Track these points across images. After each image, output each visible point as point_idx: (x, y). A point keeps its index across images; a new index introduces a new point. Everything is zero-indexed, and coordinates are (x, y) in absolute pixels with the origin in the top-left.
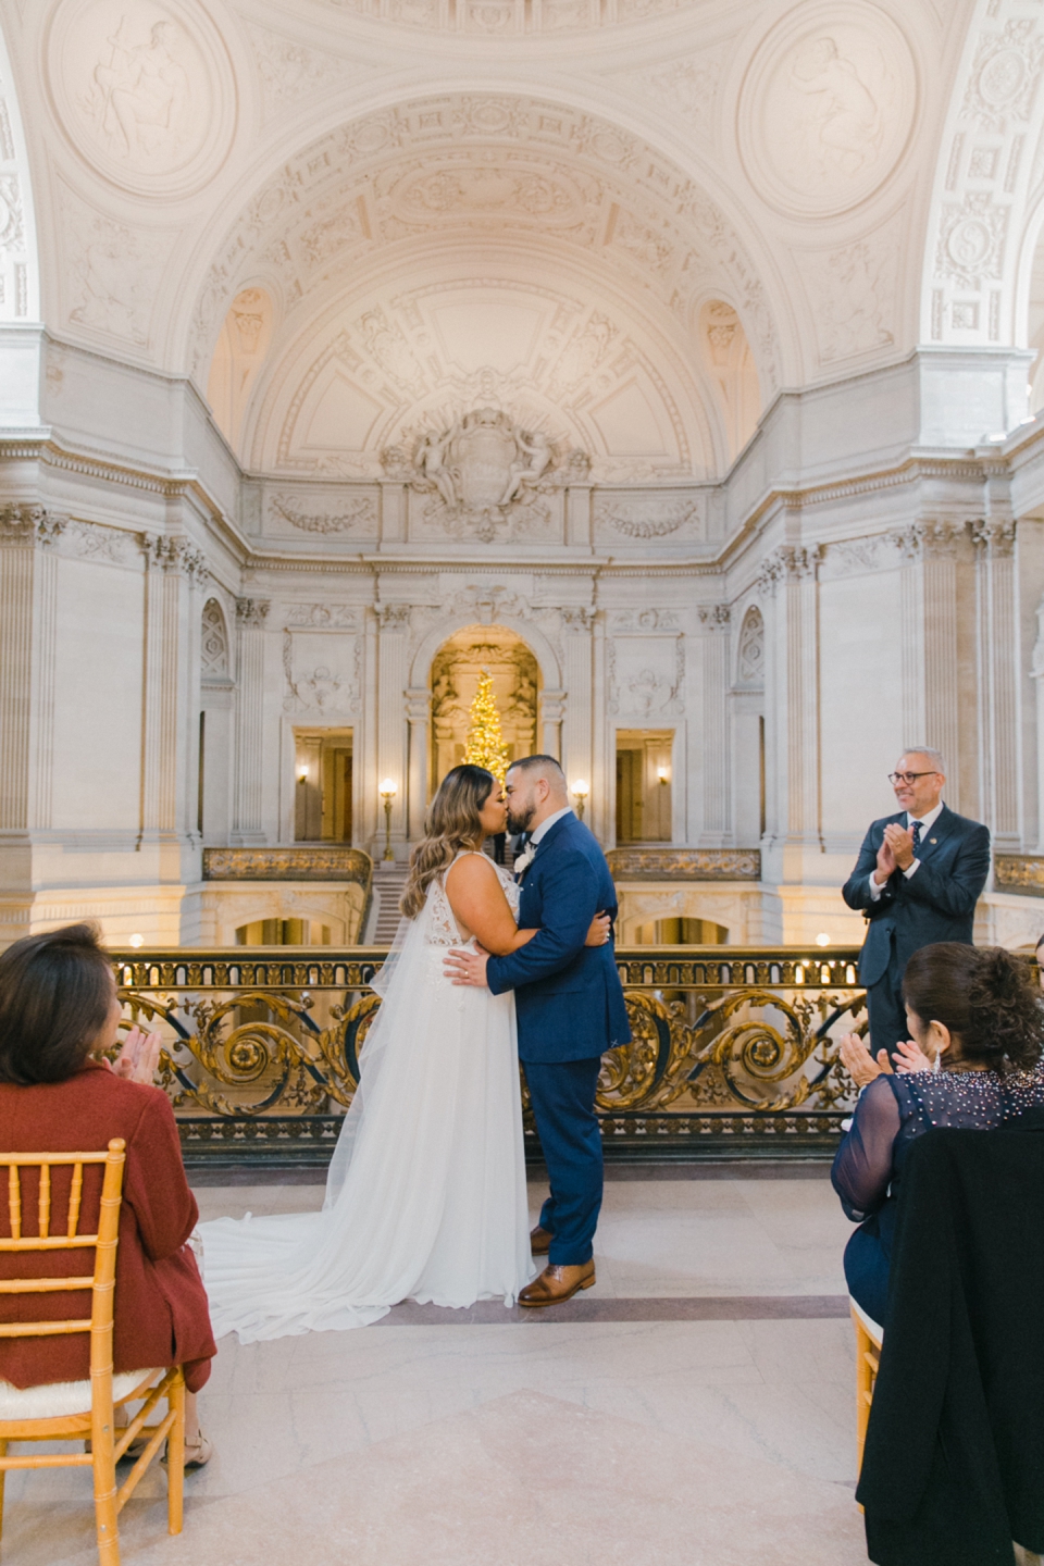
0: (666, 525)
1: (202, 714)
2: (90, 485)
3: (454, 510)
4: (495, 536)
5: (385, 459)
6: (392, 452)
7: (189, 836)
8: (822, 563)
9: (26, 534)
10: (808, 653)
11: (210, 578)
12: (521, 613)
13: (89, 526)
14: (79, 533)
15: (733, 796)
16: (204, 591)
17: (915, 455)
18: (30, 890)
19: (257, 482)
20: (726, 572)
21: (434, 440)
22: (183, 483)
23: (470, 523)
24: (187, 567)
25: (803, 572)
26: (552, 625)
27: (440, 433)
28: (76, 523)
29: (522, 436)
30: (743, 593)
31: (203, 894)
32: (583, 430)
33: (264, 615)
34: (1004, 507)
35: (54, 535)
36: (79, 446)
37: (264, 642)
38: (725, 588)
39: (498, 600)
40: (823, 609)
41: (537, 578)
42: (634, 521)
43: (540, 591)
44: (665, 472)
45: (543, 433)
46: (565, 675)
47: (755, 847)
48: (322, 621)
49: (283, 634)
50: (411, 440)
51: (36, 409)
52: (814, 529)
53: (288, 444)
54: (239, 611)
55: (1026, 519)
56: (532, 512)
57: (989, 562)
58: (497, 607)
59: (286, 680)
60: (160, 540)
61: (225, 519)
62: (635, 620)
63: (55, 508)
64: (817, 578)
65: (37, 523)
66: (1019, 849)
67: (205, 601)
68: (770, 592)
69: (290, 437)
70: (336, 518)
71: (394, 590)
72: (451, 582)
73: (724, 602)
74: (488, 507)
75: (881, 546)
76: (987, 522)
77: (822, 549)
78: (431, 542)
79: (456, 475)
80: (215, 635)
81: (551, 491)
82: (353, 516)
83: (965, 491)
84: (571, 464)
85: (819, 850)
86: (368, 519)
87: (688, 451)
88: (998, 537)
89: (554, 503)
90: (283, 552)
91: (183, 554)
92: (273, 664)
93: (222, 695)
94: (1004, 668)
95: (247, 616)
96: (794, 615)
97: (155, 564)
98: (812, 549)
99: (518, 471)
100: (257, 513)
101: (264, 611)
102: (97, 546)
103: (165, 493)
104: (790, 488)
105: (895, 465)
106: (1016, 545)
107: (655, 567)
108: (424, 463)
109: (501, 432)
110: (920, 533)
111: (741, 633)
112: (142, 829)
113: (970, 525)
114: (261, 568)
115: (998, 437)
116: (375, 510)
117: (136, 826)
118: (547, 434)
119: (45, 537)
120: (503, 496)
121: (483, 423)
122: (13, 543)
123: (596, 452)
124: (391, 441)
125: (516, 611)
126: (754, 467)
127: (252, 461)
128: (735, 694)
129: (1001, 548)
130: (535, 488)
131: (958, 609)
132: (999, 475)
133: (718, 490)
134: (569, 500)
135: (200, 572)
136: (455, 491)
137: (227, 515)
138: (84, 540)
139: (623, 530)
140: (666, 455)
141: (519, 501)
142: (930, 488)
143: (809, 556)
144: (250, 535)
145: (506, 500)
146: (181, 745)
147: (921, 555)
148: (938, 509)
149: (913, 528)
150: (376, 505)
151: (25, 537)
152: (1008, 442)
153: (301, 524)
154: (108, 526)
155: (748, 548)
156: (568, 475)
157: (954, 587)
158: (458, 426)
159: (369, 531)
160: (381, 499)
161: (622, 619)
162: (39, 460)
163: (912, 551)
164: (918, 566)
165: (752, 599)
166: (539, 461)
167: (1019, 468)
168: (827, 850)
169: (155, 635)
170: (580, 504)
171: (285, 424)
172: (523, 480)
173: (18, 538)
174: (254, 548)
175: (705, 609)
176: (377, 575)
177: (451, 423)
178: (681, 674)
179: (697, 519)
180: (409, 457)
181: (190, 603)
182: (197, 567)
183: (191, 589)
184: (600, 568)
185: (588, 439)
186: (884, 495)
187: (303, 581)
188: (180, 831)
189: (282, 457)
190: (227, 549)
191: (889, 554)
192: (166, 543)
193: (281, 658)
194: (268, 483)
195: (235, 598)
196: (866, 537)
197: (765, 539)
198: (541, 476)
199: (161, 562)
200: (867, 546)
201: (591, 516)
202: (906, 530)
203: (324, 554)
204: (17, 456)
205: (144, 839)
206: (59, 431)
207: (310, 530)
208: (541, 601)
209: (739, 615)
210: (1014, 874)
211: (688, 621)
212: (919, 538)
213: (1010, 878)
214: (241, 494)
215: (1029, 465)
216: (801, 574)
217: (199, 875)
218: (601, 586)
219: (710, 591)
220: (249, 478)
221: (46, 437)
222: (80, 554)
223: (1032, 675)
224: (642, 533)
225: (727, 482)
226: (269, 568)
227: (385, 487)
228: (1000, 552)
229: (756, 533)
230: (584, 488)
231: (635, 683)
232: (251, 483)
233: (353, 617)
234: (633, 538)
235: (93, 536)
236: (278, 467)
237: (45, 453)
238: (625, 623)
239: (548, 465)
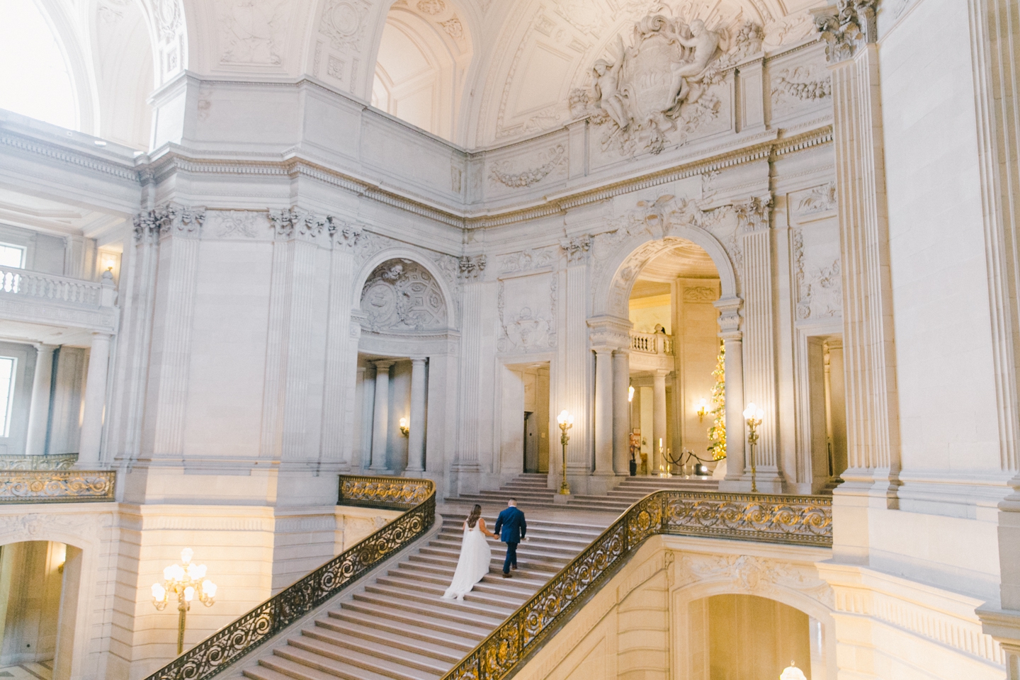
4: (665, 145)
5: (570, 103)
6: (573, 95)
12: (693, 220)
13: (228, 213)
14: (222, 220)
19: (480, 157)
23: (641, 139)
26: (726, 226)
28: (216, 212)
31: (334, 516)
32: (755, 1)
33: (482, 268)
35: (196, 225)
36: (204, 152)
37: (481, 292)
39: (667, 210)
41: (706, 178)
43: (710, 189)
46: (742, 279)
48: (526, 265)
49: (498, 283)
53: (503, 119)
56: (700, 108)
58: (665, 219)
59: (500, 323)
62: (825, 199)
63: (193, 204)
69: (504, 111)
70: (535, 170)
71: (580, 222)
72: (625, 203)
74: (651, 117)
78: (608, 168)
82: (549, 164)
84: (739, 42)
86: (560, 163)
89: (723, 91)
90: (489, 211)
92: (488, 313)
95: (469, 271)
99: (677, 69)
101: (482, 265)
102: (234, 227)
103: (287, 173)
108: (600, 95)
109: (665, 37)
114: (478, 229)
116: (565, 153)
119: (186, 227)
120: (667, 100)
122: (166, 235)
123: (770, 19)
124: (577, 87)
125: (686, 218)
127: (476, 141)
130: (701, 81)
134: (739, 81)
136: (624, 112)
139: (804, 94)
141: (687, 100)
145: (670, 104)
150: (566, 148)
153: (510, 183)
154: (241, 210)
156: (736, 55)
159: (561, 174)
160: (568, 142)
161: (808, 202)
162: (178, 170)
170: (752, 81)
172: (684, 77)
176: (565, 213)
180: (589, 94)
184: (774, 148)
185: (761, 9)
187: (510, 233)
189: (499, 130)
193: (496, 305)
195: (454, 257)
198: (707, 65)
201: (767, 91)
203: (519, 204)
204: (168, 171)
205: (258, 466)
207: (518, 187)
208: (712, 201)
217: (335, 498)
218: (780, 167)
220: (473, 155)
222: (222, 236)
226: (484, 227)
227: (570, 129)
230: (754, 61)
231: (827, 275)
232: (475, 158)
233: (550, 257)
234: (817, 100)
235: (230, 220)
236: (497, 138)
237: (180, 164)
238: (812, 205)
239: (716, 51)
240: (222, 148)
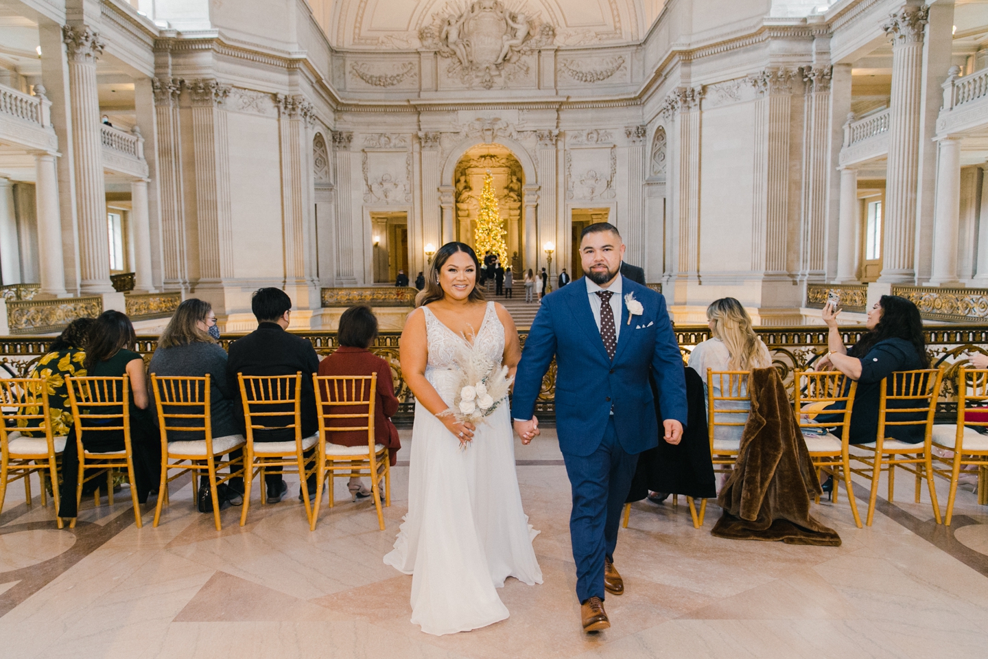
0: (604, 73)
1: (316, 205)
2: (242, 65)
3: (467, 68)
4: (494, 85)
5: (422, 36)
6: (426, 31)
7: (312, 281)
8: (704, 98)
9: (207, 98)
10: (694, 158)
11: (317, 120)
12: (510, 135)
13: (243, 91)
14: (238, 96)
15: (646, 250)
16: (313, 128)
17: (766, 23)
18: (225, 314)
19: (342, 55)
20: (643, 103)
21: (453, 22)
22: (298, 60)
23: (477, 77)
24: (303, 114)
25: (692, 104)
26: (530, 142)
27: (457, 17)
28: (236, 89)
29: (510, 16)
30: (654, 118)
31: (323, 316)
32: (550, 9)
33: (350, 141)
34: (825, 57)
35: (224, 98)
36: (235, 40)
37: (349, 159)
38: (643, 114)
39: (496, 127)
40: (703, 129)
41: (521, 112)
42: (583, 72)
43: (523, 120)
44: (604, 37)
45: (523, 14)
46: (539, 175)
47: (658, 282)
48: (385, 144)
49: (362, 154)
50: (438, 22)
51: (208, 18)
52: (699, 75)
53: (360, 29)
54: (334, 140)
55: (839, 64)
56: (517, 68)
57: (813, 94)
58: (495, 132)
59: (365, 182)
60: (286, 98)
61: (324, 81)
62: (584, 138)
63: (223, 81)
64: (700, 108)
65: (214, 91)
66: (824, 281)
67: (314, 135)
68: (670, 118)
69: (361, 23)
70: (392, 77)
71: (430, 122)
72: (466, 116)
73: (641, 124)
74: (488, 65)
75: (743, 85)
76: (813, 68)
77: (704, 88)
78: (453, 90)
79: (467, 45)
80: (320, 156)
81: (529, 53)
82: (403, 75)
83: (799, 47)
84: (542, 34)
85: (698, 283)
86: (412, 76)
87: (619, 21)
88: (820, 77)
89: (531, 61)
90: (360, 100)
91: (300, 106)
92: (356, 174)
93: (326, 193)
94: (820, 164)
95: (339, 142)
96: (685, 133)
97: (284, 113)
98: (698, 89)
99: (508, 40)
100: (342, 75)
101: (349, 139)
102: (249, 103)
103: (288, 68)
104: (684, 48)
105: (753, 31)
106: (832, 81)
107: (597, 102)
108: (447, 37)
109: (496, 14)
110: (768, 76)
111: (653, 144)
112: (285, 277)
113: (801, 70)
114: (346, 111)
115: (823, 9)
116: (416, 70)
117: (282, 276)
118: (526, 14)
119: (219, 99)
120: (498, 57)
121: (485, 8)
122: (200, 104)
123: (559, 25)
124: (425, 24)
125: (507, 134)
126: (662, 32)
127: (337, 41)
128: (648, 184)
129: (822, 85)
130: (519, 51)
131: (791, 126)
132: (822, 35)
133: (639, 48)
134: (541, 58)
135: (311, 117)
136: (467, 55)
137: (325, 79)
138: (241, 100)
139: (576, 77)
140: (605, 25)
141: (509, 60)
142: (776, 46)
143: (696, 93)
144: (339, 90)
145: (500, 60)
146: (305, 226)
147: (768, 91)
148: (781, 60)
149: (764, 73)
150: (417, 66)
151: (207, 100)
152: (828, 13)
153: (370, 81)
154: (255, 90)
155: (657, 88)
156: (540, 41)
157: (789, 112)
158: (469, 11)
159: (412, 84)
160: (420, 62)
161: (576, 137)
162: (212, 51)
163: (763, 88)
164: (766, 98)
165: (660, 122)
166: (521, 33)
167: (836, 30)
168: (702, 283)
169: (287, 158)
170: (548, 61)
171: (357, 15)
172: (511, 46)
173: (203, 100)
174: (341, 99)
175: (630, 129)
176: (419, 113)
177: (463, 9)
178: (614, 172)
179: (626, 68)
180: (437, 34)
181: (305, 136)
182: (309, 114)
183: (306, 128)
184: (561, 103)
185: (553, 16)
186: (746, 51)
187: (372, 119)
188: (307, 278)
189: (356, 37)
190: (326, 100)
191: (748, 91)
192: (290, 100)
193: (361, 169)
194: (348, 55)
195: (332, 131)
196: (733, 80)
197: (668, 82)
198: (523, 43)
199: (287, 112)
200: (734, 87)
201: (555, 69)
202: (759, 75)
203: (385, 101)
204: (199, 49)
205: (287, 283)
206: (223, 31)
207: (376, 85)
208: (524, 127)
209: (651, 132)
210: (819, 296)
211: (619, 137)
212: (767, 80)
213: (816, 299)
214: (332, 64)
215: (842, 28)
216: (690, 106)
217: (319, 304)
218: (562, 116)
219: (632, 117)
220: (336, 52)
221: (215, 36)
222: (240, 109)
223: (838, 169)
224: (588, 79)
225: (645, 42)
226: (351, 111)
227: (422, 55)
228: (821, 87)
229: (663, 78)
230: (550, 50)
231: (584, 178)
232: (338, 55)
233: (405, 141)
234: (582, 82)
235: (246, 97)
236: (354, 44)
237: (215, 46)
238: (577, 139)
239: (527, 36)
240: (275, 45)
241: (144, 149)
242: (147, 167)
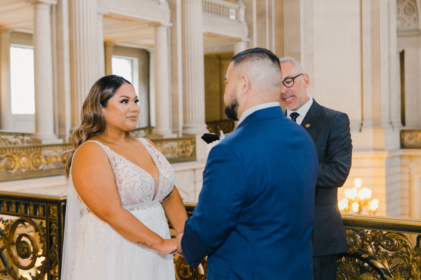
1: (402, 53)
31: (401, 157)
80: (409, 4)
93: (414, 39)
112: (363, 119)
117: (359, 118)
146: (384, 71)
188: (385, 121)
205: (363, 125)
217: (398, 145)
241: (246, 14)
242: (246, 30)
